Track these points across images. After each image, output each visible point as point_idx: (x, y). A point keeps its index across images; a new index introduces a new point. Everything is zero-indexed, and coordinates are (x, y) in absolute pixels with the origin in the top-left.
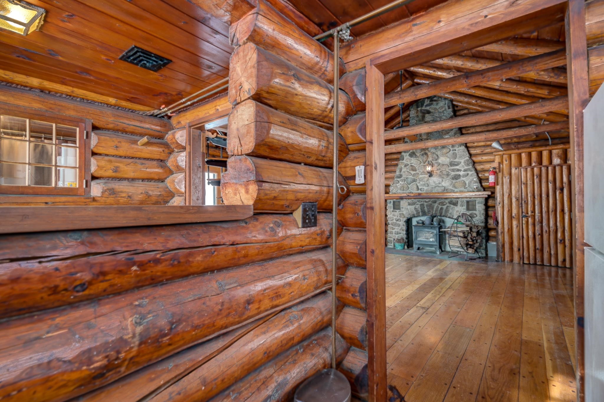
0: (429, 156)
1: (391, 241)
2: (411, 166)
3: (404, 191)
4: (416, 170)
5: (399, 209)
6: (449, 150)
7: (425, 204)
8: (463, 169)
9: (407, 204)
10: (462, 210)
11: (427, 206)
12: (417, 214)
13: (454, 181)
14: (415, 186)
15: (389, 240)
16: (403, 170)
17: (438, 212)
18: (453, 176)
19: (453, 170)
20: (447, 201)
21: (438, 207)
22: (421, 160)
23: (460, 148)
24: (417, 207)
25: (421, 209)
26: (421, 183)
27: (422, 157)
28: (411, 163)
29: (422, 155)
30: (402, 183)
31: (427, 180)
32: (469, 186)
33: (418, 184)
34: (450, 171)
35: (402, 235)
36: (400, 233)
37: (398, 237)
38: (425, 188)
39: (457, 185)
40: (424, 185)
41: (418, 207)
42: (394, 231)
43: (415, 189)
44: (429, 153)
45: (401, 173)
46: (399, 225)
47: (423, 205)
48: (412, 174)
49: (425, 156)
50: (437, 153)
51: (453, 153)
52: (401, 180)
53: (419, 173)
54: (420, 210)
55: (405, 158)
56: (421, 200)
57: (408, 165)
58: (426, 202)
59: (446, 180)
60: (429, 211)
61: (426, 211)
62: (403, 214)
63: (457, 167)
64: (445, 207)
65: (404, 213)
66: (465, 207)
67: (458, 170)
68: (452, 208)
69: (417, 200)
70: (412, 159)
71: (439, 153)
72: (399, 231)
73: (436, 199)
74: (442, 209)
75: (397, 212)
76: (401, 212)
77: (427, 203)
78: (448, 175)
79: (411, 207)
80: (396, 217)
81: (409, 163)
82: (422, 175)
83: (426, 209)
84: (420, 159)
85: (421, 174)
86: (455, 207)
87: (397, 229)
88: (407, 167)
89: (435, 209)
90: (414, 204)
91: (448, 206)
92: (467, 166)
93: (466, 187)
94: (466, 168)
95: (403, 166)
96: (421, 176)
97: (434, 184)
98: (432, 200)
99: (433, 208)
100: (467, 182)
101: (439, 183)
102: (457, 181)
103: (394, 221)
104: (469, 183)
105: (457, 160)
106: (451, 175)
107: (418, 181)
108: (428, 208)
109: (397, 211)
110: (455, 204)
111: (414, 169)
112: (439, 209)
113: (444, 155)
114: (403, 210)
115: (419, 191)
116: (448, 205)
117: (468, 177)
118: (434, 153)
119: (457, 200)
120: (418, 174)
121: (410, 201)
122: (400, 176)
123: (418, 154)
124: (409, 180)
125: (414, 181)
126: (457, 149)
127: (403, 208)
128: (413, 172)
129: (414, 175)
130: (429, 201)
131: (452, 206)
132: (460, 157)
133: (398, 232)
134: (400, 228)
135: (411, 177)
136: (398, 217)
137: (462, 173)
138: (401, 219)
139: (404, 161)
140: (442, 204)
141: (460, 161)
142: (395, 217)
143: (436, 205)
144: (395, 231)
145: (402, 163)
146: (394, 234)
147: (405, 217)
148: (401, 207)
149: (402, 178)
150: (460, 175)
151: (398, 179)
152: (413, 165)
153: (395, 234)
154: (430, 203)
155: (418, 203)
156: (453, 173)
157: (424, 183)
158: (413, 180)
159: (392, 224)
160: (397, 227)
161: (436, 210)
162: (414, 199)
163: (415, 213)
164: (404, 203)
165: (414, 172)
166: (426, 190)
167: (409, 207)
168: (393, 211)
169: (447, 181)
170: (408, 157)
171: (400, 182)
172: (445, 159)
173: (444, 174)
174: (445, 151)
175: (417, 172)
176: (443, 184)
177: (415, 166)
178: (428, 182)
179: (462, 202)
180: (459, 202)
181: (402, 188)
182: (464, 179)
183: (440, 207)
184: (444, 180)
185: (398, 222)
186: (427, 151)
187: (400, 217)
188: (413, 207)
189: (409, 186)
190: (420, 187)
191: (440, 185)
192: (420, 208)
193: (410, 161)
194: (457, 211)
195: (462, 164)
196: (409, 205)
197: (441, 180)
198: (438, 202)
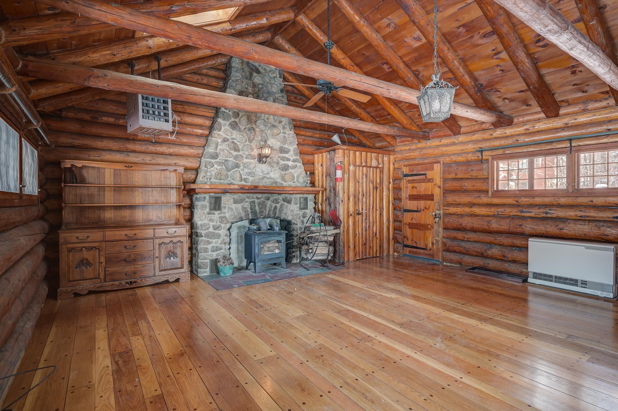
0: (257, 133)
1: (205, 265)
2: (233, 142)
3: (222, 181)
4: (238, 150)
5: (219, 209)
6: (279, 132)
7: (256, 201)
8: (292, 159)
9: (232, 201)
10: (296, 209)
11: (259, 204)
12: (246, 216)
13: (283, 173)
14: (238, 175)
15: (202, 262)
16: (219, 147)
17: (272, 212)
18: (283, 166)
19: (283, 159)
20: (281, 197)
21: (271, 205)
22: (246, 137)
23: (290, 132)
24: (245, 206)
25: (251, 209)
26: (246, 170)
27: (248, 132)
28: (234, 139)
29: (249, 130)
30: (219, 168)
31: (254, 167)
32: (297, 180)
33: (241, 172)
34: (279, 159)
35: (223, 251)
36: (221, 249)
37: (217, 255)
38: (251, 179)
39: (286, 177)
40: (250, 173)
41: (247, 205)
42: (209, 247)
43: (238, 179)
44: (257, 130)
45: (218, 151)
46: (219, 236)
47: (254, 202)
48: (234, 155)
49: (252, 131)
50: (266, 131)
51: (284, 137)
52: (217, 163)
53: (244, 156)
54: (249, 210)
55: (223, 128)
56: (251, 195)
57: (228, 140)
58: (258, 198)
59: (275, 170)
60: (261, 212)
61: (258, 212)
62: (225, 217)
63: (287, 155)
64: (278, 205)
65: (227, 215)
66: (298, 205)
67: (288, 160)
68: (287, 207)
69: (246, 195)
70: (234, 132)
71: (269, 132)
72: (218, 245)
73: (269, 195)
74: (276, 207)
75: (217, 215)
76: (223, 215)
77: (259, 200)
78: (278, 163)
79: (237, 205)
80: (215, 223)
81: (229, 138)
82: (249, 159)
83: (257, 208)
84: (245, 134)
85: (246, 158)
86: (289, 205)
87: (216, 243)
88: (226, 143)
89: (268, 209)
90: (241, 201)
91: (282, 205)
92: (296, 156)
93: (295, 181)
94: (295, 157)
95: (220, 141)
96: (245, 160)
97: (261, 174)
98: (265, 195)
99: (266, 206)
100: (295, 175)
101: (268, 173)
102: (286, 172)
103: (211, 230)
104: (297, 177)
105: (286, 146)
106: (281, 164)
107: (242, 167)
108: (261, 206)
109: (217, 213)
110: (289, 202)
111: (237, 149)
112: (272, 209)
113: (274, 136)
114: (226, 211)
115: (243, 183)
116: (282, 202)
117: (296, 169)
118: (262, 131)
119: (291, 196)
120: (242, 156)
121: (236, 196)
122: (215, 156)
123: (242, 128)
124: (230, 164)
125: (237, 166)
126: (287, 132)
127: (225, 207)
128: (235, 153)
129: (236, 157)
130: (262, 197)
131: (286, 204)
132: (291, 143)
133: (217, 247)
134: (220, 241)
135: (232, 159)
136: (218, 223)
137: (290, 163)
138: (223, 225)
139: (221, 133)
140: (276, 201)
141: (290, 148)
142: (211, 224)
143: (269, 203)
144: (213, 247)
145: (218, 135)
146: (210, 253)
147: (228, 222)
148: (222, 205)
149: (218, 160)
150: (288, 166)
151: (213, 161)
152: (235, 141)
153: (211, 251)
154: (262, 199)
155: (247, 200)
156: (282, 162)
157: (249, 171)
158: (235, 165)
159: (207, 236)
160: (216, 240)
161: (270, 210)
162: (242, 193)
163: (243, 215)
164: (227, 200)
165: (237, 153)
166: (252, 181)
167: (234, 206)
168: (209, 214)
169: (277, 171)
170: (228, 127)
171: (216, 166)
172: (275, 142)
173: (274, 162)
174: (275, 131)
175: (241, 153)
176: (272, 175)
177: (238, 143)
178: (254, 170)
179: (295, 198)
180: (293, 199)
181: (219, 175)
182: (292, 171)
183: (274, 205)
184: (273, 169)
185: (216, 232)
186: (254, 126)
187: (221, 222)
188: (239, 206)
189: (229, 173)
190: (243, 177)
191: (268, 176)
192: (250, 206)
193: (231, 135)
194: (292, 211)
195: (292, 152)
196: (234, 203)
197: (269, 168)
198: (272, 199)
